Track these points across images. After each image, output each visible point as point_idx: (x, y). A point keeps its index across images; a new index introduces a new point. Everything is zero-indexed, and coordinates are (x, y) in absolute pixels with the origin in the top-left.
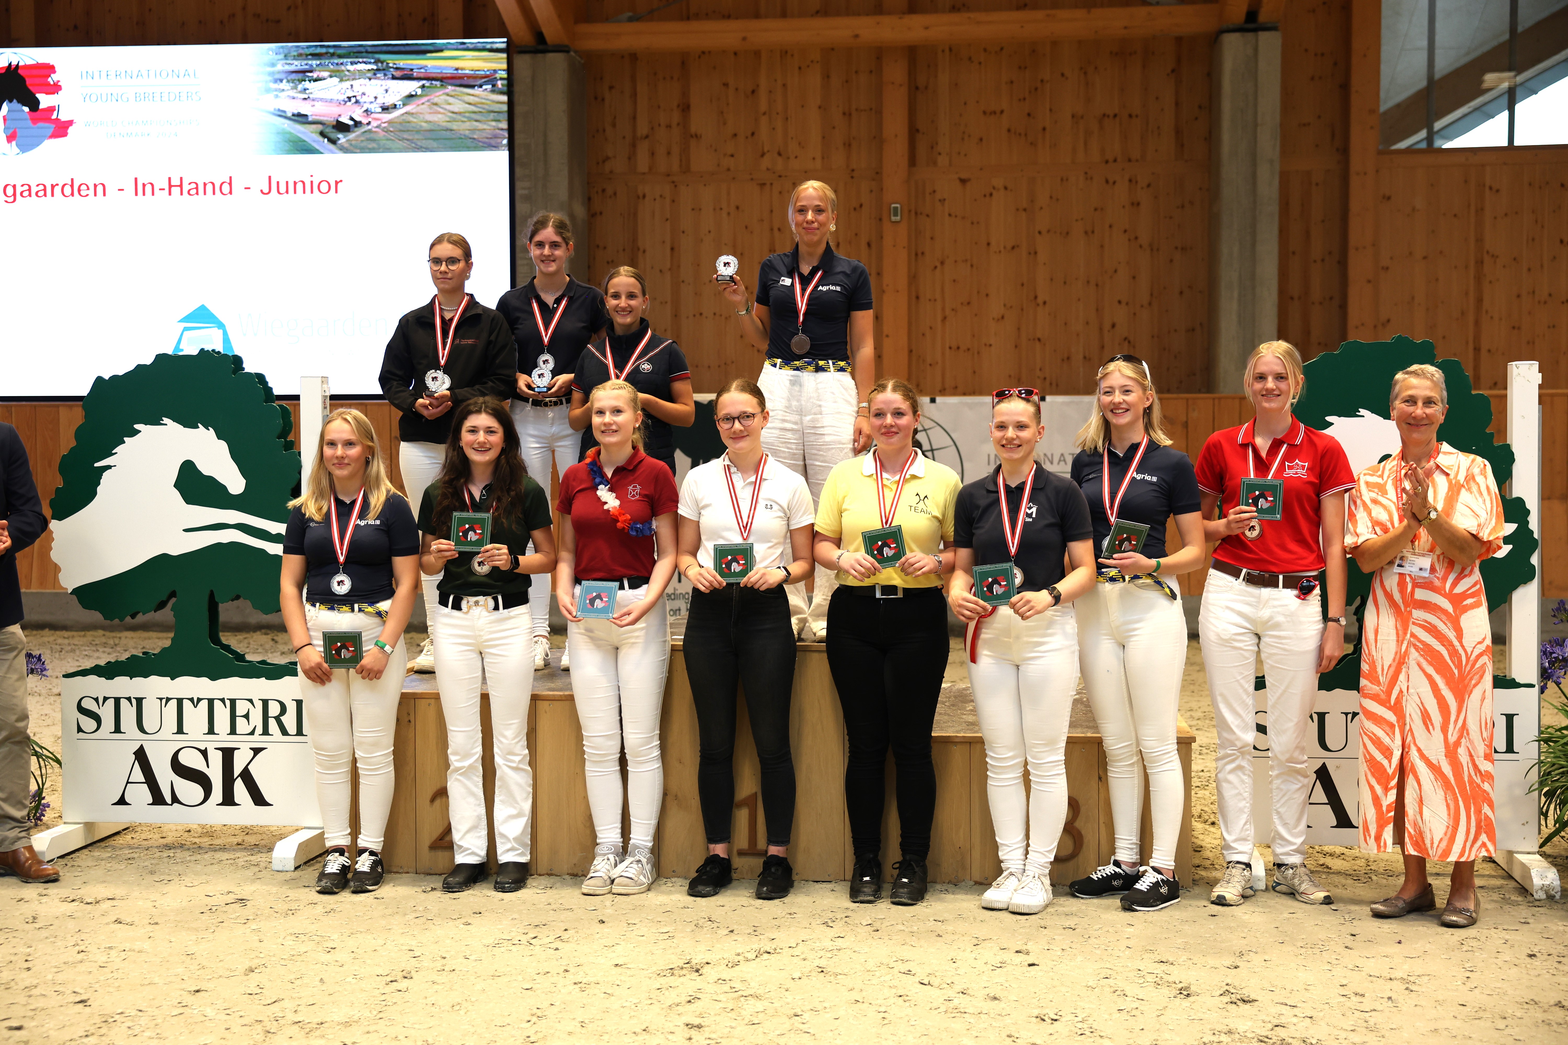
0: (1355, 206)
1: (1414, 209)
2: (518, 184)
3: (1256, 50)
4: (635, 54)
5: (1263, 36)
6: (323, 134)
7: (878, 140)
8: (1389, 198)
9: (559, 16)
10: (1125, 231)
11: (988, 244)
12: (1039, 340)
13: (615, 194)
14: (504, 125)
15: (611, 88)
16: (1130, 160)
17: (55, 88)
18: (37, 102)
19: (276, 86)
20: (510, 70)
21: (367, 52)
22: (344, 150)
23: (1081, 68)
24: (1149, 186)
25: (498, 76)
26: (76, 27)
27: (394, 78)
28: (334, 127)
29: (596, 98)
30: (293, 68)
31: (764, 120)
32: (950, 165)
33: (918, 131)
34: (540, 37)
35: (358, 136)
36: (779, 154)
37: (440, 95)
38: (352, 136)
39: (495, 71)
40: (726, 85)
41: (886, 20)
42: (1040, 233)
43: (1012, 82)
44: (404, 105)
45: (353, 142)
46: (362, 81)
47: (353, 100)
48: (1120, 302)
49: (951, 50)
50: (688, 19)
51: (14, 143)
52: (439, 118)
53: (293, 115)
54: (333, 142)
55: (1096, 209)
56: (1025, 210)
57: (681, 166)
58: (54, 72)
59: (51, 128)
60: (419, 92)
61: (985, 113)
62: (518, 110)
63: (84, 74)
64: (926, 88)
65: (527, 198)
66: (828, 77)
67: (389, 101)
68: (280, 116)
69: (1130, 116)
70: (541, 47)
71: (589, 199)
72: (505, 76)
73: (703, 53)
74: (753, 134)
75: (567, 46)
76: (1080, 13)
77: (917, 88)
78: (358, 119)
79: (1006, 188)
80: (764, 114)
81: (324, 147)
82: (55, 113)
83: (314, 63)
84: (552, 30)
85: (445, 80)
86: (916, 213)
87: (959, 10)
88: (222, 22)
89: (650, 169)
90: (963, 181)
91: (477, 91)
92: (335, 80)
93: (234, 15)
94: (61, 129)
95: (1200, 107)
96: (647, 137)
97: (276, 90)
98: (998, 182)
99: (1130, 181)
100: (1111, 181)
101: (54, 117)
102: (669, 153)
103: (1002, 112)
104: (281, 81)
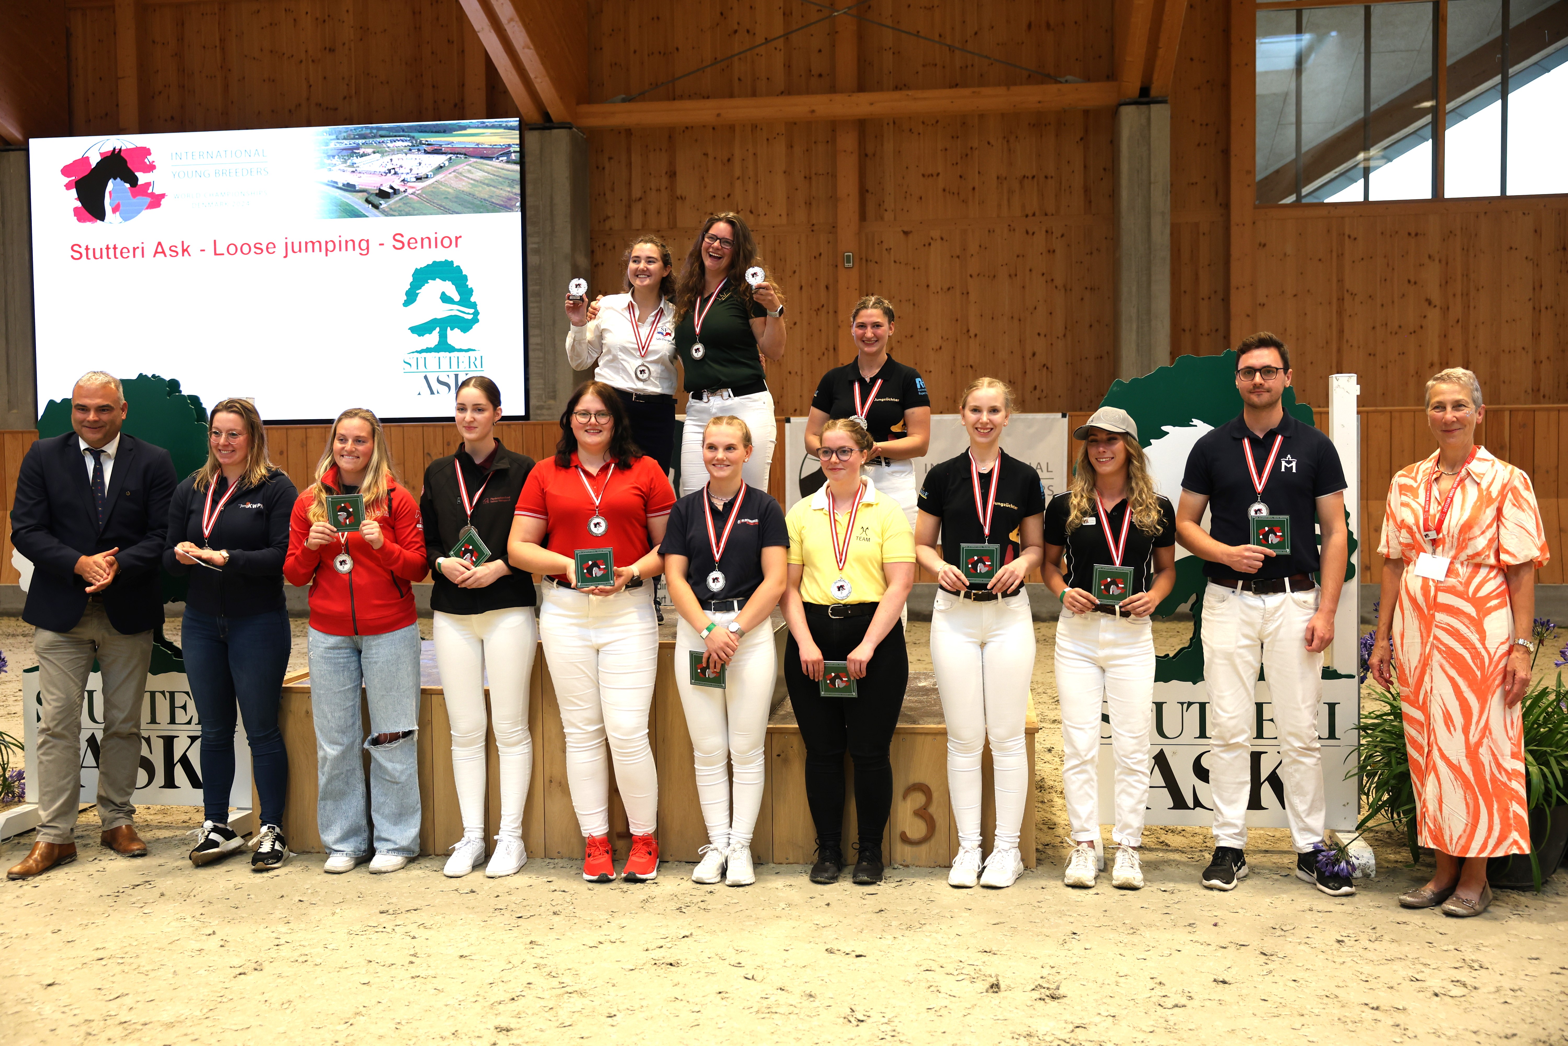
0: (1235, 252)
1: (1285, 254)
2: (529, 240)
3: (1149, 119)
4: (630, 130)
5: (1154, 107)
6: (367, 201)
7: (833, 199)
8: (1264, 245)
9: (561, 98)
10: (1043, 274)
11: (928, 286)
12: (971, 367)
13: (614, 247)
14: (517, 190)
15: (610, 158)
16: (1046, 215)
17: (151, 168)
18: (136, 179)
19: (329, 161)
20: (522, 144)
21: (403, 131)
22: (386, 214)
23: (1004, 138)
24: (1062, 236)
25: (512, 150)
26: (172, 118)
27: (426, 152)
28: (377, 195)
29: (598, 167)
30: (343, 146)
31: (738, 183)
32: (895, 219)
33: (867, 191)
34: (547, 116)
35: (396, 202)
36: (751, 212)
37: (465, 166)
38: (392, 201)
39: (510, 146)
40: (706, 155)
41: (838, 97)
42: (971, 276)
43: (946, 150)
44: (435, 174)
45: (393, 207)
46: (400, 156)
47: (393, 172)
48: (1039, 334)
49: (894, 123)
50: (674, 99)
51: (118, 213)
52: (463, 186)
53: (344, 185)
54: (376, 207)
55: (1018, 256)
56: (958, 257)
57: (669, 223)
58: (150, 154)
59: (148, 200)
60: (447, 163)
61: (923, 175)
62: (529, 177)
63: (174, 155)
64: (874, 155)
65: (537, 251)
66: (792, 147)
67: (422, 172)
68: (333, 186)
69: (1046, 177)
70: (547, 125)
71: (593, 252)
72: (518, 149)
73: (687, 128)
74: (729, 195)
75: (569, 123)
76: (1001, 90)
77: (866, 155)
78: (396, 187)
79: (942, 239)
80: (738, 178)
81: (368, 211)
82: (151, 188)
83: (361, 142)
84: (556, 110)
85: (467, 153)
86: (867, 261)
87: (901, 89)
88: (290, 111)
89: (643, 226)
90: (906, 233)
91: (495, 163)
92: (378, 155)
93: (300, 105)
94: (156, 201)
95: (1105, 169)
96: (640, 199)
97: (329, 165)
98: (935, 234)
99: (1047, 232)
100: (1031, 233)
101: (150, 191)
102: (659, 213)
103: (938, 174)
104: (334, 156)
